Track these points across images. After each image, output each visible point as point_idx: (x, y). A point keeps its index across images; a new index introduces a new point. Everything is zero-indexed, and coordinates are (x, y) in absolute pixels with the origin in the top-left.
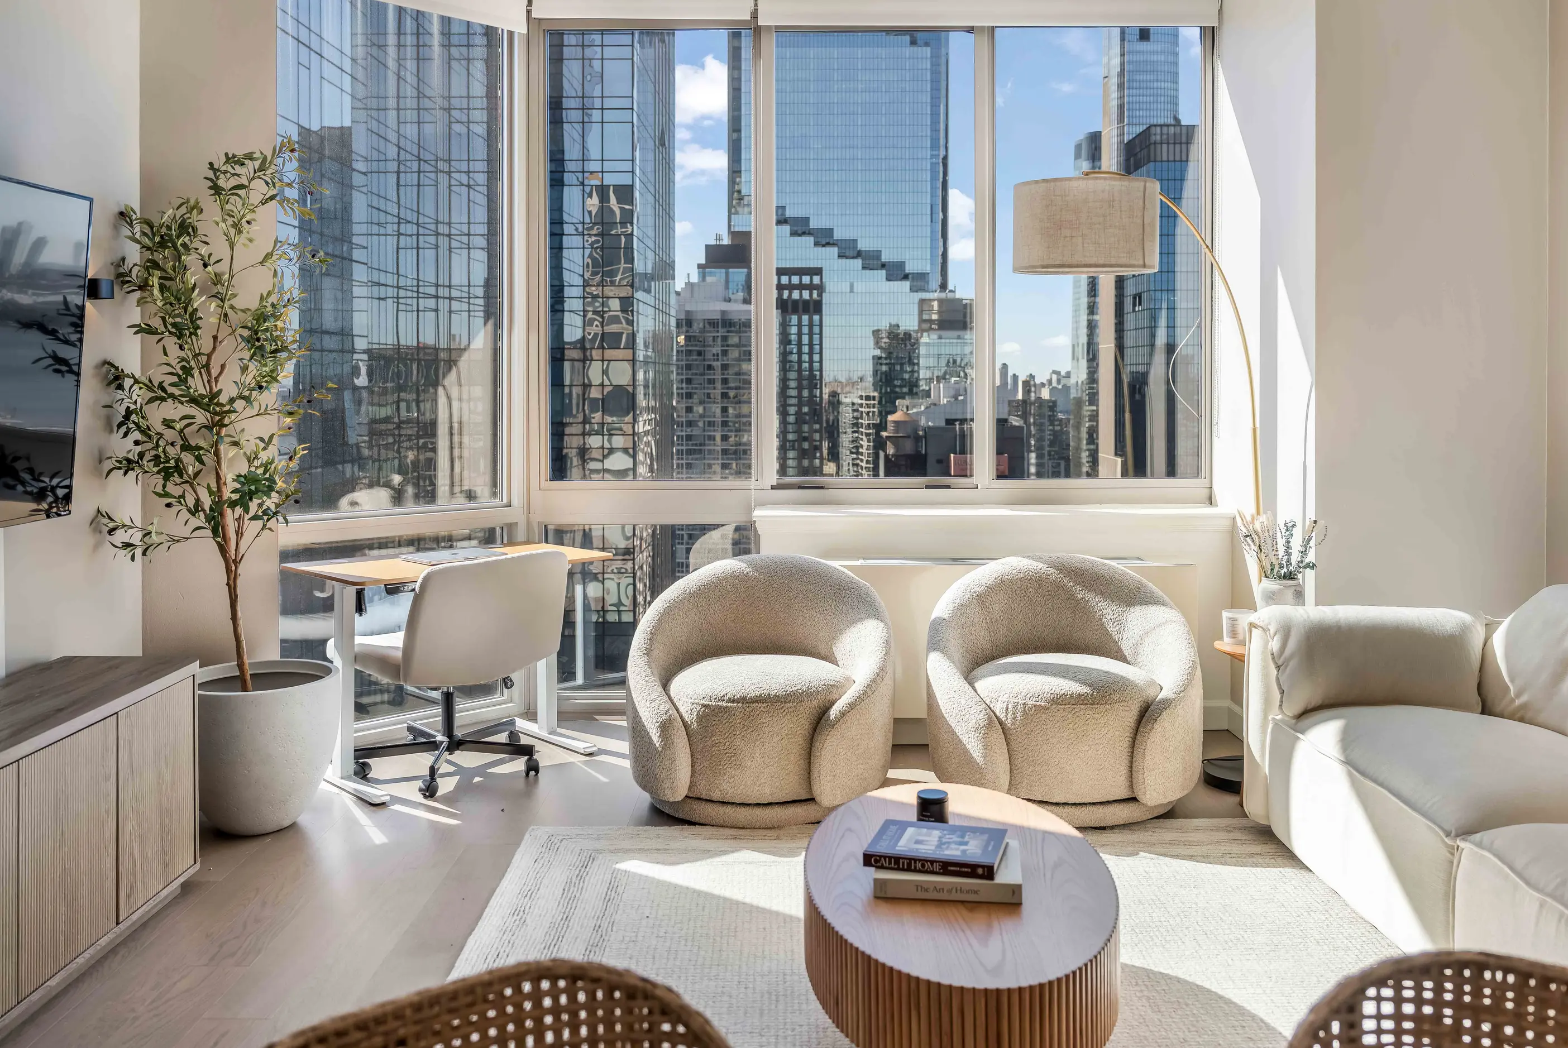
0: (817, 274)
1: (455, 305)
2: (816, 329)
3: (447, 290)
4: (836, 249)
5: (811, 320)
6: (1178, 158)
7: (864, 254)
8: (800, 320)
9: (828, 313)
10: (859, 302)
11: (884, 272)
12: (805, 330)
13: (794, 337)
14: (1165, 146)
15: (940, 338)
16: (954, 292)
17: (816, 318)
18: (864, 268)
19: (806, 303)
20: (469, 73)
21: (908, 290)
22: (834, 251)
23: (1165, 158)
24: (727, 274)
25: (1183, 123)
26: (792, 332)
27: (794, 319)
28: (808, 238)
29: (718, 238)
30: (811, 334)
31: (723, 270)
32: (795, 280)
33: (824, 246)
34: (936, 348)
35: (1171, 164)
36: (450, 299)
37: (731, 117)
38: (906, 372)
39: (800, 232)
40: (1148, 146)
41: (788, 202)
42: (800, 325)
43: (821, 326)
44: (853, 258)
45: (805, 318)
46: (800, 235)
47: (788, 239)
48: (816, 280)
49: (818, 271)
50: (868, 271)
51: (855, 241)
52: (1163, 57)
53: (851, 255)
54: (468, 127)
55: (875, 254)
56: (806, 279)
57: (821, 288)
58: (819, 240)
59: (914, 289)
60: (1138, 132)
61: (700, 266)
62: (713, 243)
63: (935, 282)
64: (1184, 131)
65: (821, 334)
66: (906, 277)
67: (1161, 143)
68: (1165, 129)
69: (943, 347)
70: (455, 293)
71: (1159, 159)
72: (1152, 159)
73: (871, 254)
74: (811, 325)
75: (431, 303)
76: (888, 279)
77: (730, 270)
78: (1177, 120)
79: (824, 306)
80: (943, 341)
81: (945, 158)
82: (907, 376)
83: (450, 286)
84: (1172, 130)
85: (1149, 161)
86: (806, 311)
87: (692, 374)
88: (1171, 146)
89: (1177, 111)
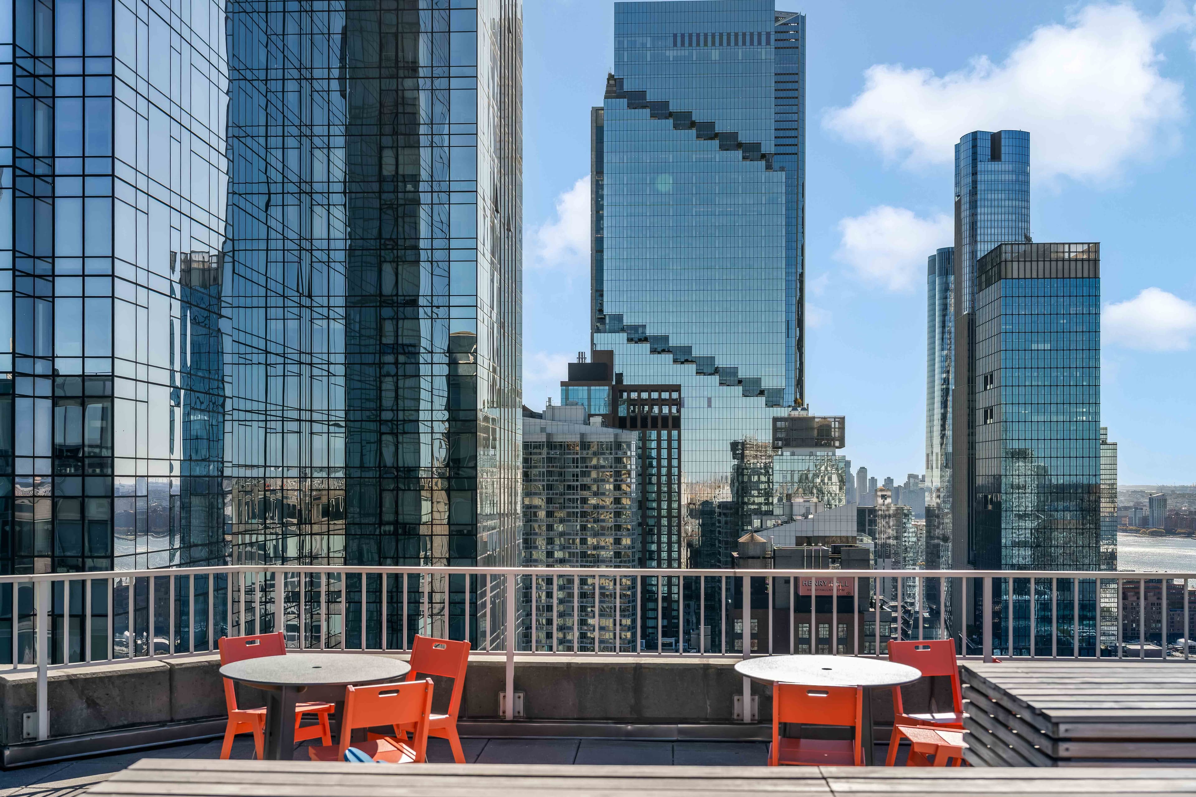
0: (676, 391)
1: (317, 427)
2: (675, 444)
3: (309, 413)
4: (694, 366)
5: (669, 435)
6: (1028, 275)
7: (721, 370)
8: (659, 435)
9: (686, 427)
10: (717, 417)
11: (741, 388)
12: (664, 444)
13: (654, 453)
14: (1015, 264)
15: (793, 454)
16: (807, 410)
17: (675, 433)
18: (721, 384)
19: (665, 419)
20: (329, 160)
21: (764, 405)
22: (693, 367)
23: (1015, 275)
24: (589, 391)
25: (1034, 241)
26: (653, 446)
27: (654, 434)
28: (667, 356)
29: (581, 355)
30: (670, 448)
31: (586, 388)
32: (655, 395)
33: (682, 363)
34: (789, 464)
35: (1022, 282)
36: (311, 421)
37: (594, 239)
38: (762, 482)
39: (659, 349)
40: (1000, 264)
41: (648, 321)
42: (659, 440)
43: (679, 440)
44: (711, 374)
45: (664, 433)
46: (659, 353)
47: (648, 356)
48: (675, 395)
49: (677, 388)
50: (725, 387)
51: (713, 358)
52: (1014, 176)
53: (709, 371)
54: (328, 211)
55: (732, 370)
56: (665, 395)
57: (678, 403)
58: (678, 357)
59: (770, 404)
60: (989, 250)
61: (563, 384)
62: (576, 361)
63: (790, 397)
64: (1034, 248)
65: (679, 448)
66: (762, 393)
67: (1012, 261)
68: (1015, 248)
69: (796, 464)
70: (316, 416)
71: (1009, 276)
72: (1003, 275)
73: (728, 370)
74: (670, 440)
75: (294, 426)
76: (745, 395)
77: (592, 388)
78: (1028, 239)
79: (682, 421)
80: (796, 457)
81: (802, 275)
82: (762, 486)
83: (311, 411)
84: (1022, 248)
85: (1000, 278)
86: (665, 426)
87: (553, 481)
88: (1022, 264)
89: (1028, 229)
